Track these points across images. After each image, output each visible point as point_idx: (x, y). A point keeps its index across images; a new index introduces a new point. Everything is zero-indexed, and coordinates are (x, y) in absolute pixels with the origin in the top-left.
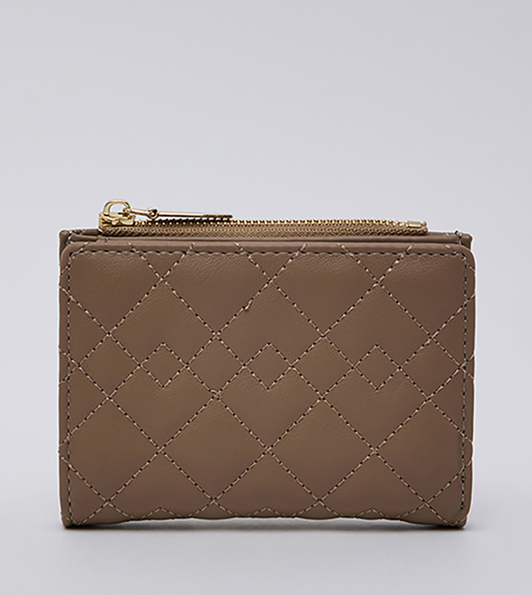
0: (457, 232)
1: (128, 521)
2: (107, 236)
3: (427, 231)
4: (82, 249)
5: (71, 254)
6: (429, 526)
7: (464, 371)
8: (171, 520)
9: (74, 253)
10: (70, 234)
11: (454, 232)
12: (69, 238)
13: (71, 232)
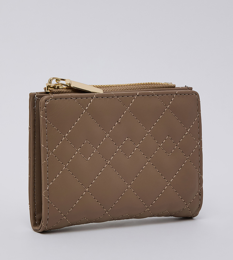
0: (186, 86)
1: (65, 227)
2: (53, 93)
3: (175, 86)
4: (51, 99)
5: (46, 101)
6: (181, 218)
7: (199, 146)
8: (82, 225)
9: (47, 101)
10: (35, 94)
11: (184, 86)
12: (36, 96)
13: (35, 93)
